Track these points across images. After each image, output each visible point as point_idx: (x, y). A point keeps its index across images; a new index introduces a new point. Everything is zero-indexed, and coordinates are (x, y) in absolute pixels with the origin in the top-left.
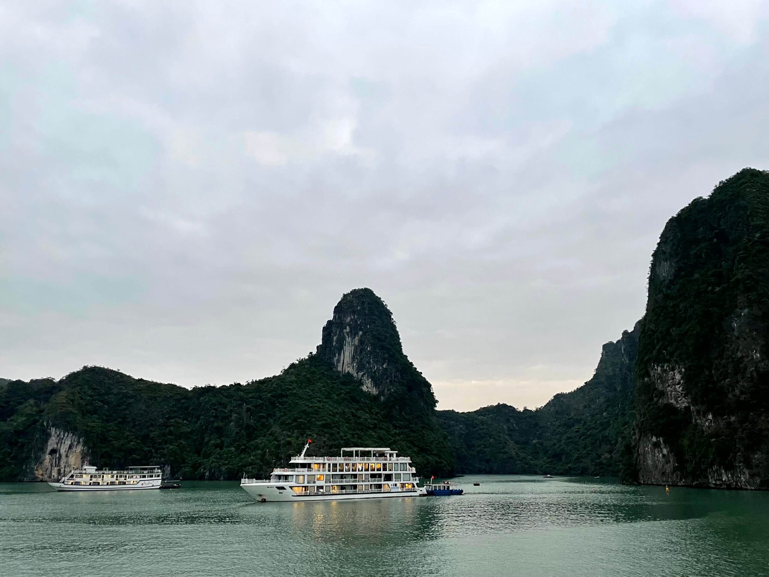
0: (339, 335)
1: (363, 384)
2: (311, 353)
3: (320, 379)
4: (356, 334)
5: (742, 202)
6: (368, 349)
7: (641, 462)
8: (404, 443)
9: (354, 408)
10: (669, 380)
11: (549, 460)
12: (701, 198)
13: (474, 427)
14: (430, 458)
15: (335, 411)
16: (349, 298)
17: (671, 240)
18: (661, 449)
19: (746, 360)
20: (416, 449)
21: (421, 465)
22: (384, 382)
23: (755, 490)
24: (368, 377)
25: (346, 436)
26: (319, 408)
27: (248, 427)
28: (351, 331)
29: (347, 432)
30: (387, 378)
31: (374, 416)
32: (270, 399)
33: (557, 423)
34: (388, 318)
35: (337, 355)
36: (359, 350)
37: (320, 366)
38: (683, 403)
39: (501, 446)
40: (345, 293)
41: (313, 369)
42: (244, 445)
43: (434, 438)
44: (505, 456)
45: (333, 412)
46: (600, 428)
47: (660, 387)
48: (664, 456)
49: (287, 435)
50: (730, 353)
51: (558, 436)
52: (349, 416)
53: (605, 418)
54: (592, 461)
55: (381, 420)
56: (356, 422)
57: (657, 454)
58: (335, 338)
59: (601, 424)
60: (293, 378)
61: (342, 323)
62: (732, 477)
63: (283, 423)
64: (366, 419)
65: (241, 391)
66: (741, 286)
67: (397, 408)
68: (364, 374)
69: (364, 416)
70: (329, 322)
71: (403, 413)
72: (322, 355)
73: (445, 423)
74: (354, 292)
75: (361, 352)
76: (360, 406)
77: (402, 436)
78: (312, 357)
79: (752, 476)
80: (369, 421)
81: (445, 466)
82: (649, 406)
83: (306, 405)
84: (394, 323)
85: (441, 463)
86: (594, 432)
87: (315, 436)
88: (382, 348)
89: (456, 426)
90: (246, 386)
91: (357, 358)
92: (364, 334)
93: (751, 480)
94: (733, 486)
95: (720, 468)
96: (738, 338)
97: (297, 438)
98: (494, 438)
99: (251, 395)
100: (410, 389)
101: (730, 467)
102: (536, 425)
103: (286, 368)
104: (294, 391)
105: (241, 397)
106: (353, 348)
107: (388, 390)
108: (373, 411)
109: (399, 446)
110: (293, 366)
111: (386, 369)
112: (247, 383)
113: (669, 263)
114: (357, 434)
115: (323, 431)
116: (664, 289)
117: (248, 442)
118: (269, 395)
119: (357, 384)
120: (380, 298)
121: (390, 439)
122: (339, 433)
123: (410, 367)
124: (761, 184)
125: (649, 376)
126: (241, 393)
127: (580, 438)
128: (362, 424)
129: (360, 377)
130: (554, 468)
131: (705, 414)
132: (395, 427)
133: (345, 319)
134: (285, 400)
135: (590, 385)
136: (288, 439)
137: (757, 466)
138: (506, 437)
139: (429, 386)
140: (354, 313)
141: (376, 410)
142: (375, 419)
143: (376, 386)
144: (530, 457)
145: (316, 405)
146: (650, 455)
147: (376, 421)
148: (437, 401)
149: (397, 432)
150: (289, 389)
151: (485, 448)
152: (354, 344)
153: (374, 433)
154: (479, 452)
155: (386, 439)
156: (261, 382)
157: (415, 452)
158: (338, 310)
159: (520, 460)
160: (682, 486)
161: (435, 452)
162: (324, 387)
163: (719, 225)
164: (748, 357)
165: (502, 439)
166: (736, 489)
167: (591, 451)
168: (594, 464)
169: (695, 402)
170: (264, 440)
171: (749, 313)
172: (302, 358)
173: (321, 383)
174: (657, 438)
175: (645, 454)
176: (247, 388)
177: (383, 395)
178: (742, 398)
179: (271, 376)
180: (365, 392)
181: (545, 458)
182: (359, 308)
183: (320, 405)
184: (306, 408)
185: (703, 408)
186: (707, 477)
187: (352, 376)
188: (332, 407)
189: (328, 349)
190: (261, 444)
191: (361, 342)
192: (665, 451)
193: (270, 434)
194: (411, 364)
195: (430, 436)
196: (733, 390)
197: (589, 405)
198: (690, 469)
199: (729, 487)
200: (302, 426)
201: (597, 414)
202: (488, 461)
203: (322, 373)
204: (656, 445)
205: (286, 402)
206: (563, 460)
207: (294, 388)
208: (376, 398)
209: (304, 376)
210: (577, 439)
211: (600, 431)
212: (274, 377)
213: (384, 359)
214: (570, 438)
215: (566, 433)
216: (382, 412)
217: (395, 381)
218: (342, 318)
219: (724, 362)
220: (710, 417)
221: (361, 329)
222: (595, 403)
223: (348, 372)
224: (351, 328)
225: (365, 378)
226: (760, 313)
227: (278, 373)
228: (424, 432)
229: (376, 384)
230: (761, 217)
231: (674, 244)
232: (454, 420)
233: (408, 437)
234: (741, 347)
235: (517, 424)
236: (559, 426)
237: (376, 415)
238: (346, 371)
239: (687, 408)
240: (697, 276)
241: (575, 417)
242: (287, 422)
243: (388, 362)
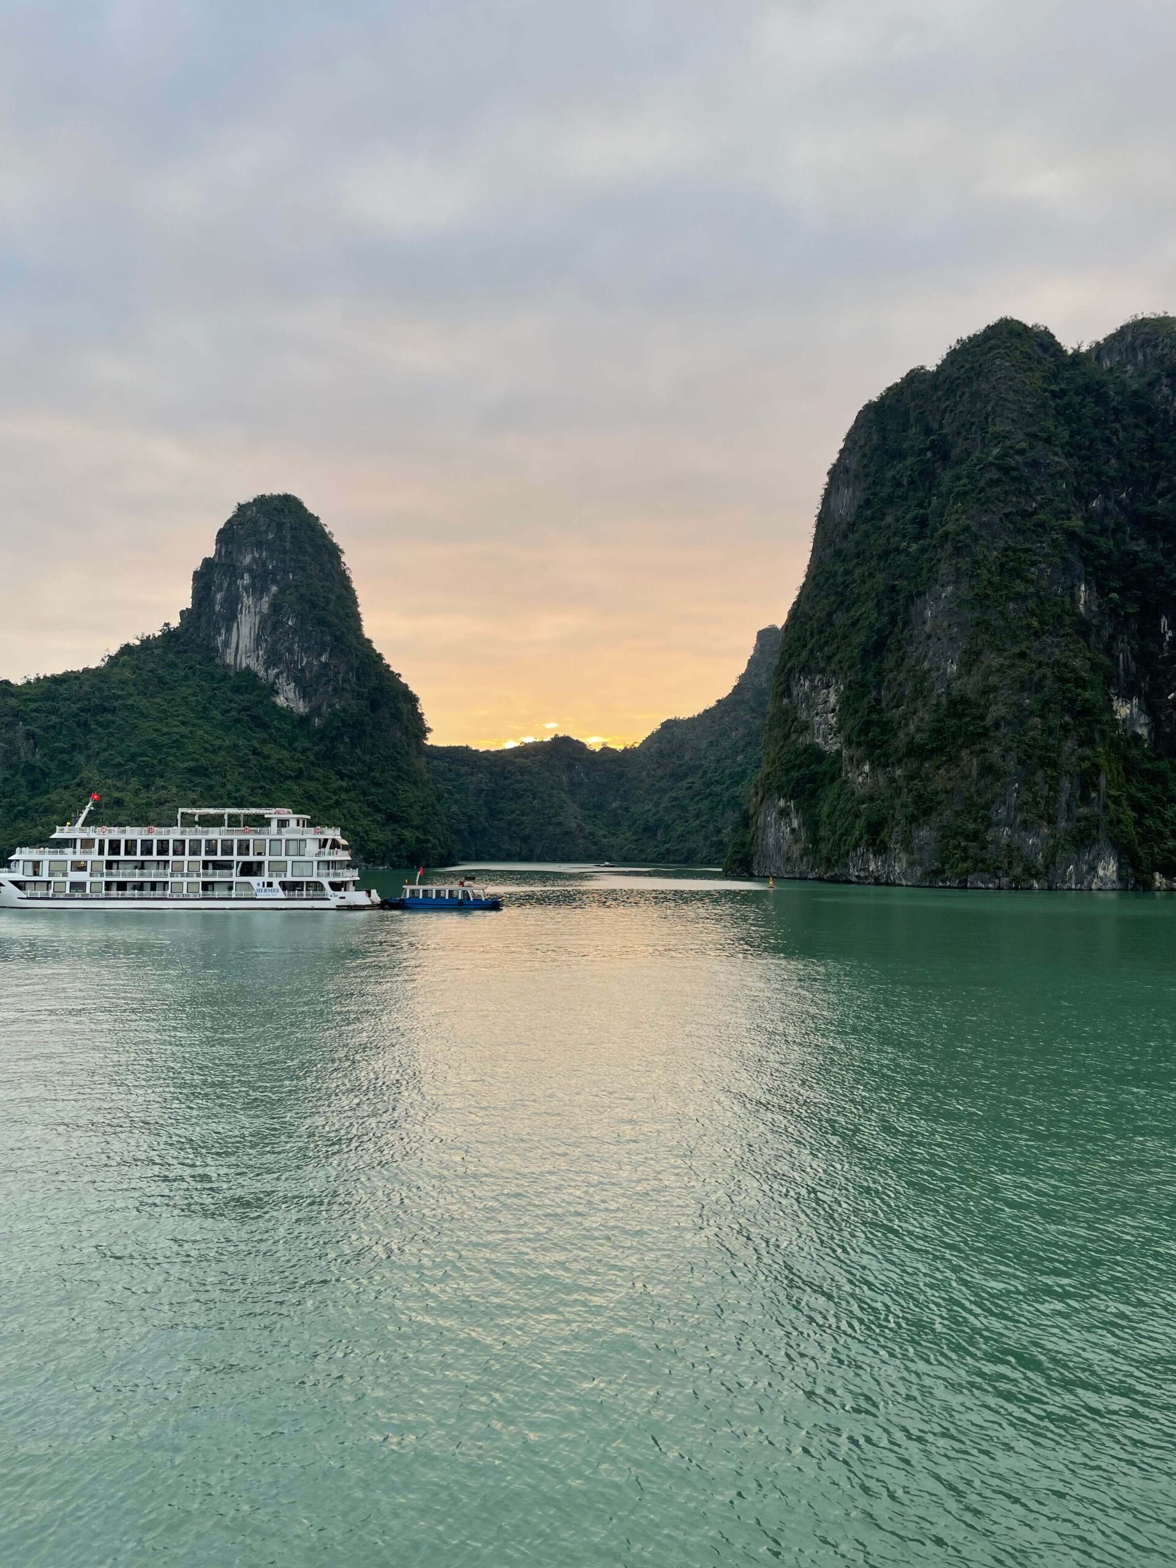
0: (228, 590)
1: (278, 693)
2: (167, 625)
3: (186, 678)
4: (264, 590)
5: (984, 386)
6: (290, 623)
7: (759, 840)
8: (355, 807)
9: (255, 738)
10: (818, 704)
11: (635, 838)
12: (922, 368)
13: (506, 778)
14: (407, 833)
15: (218, 742)
16: (249, 513)
17: (861, 447)
18: (790, 819)
19: (934, 674)
20: (379, 817)
21: (387, 846)
22: (321, 690)
23: (912, 886)
24: (288, 677)
25: (238, 791)
26: (183, 736)
27: (30, 768)
28: (253, 585)
29: (241, 784)
30: (327, 683)
31: (298, 756)
32: (76, 715)
33: (660, 773)
34: (335, 562)
35: (223, 631)
36: (270, 623)
37: (185, 651)
38: (832, 745)
39: (552, 811)
40: (242, 503)
41: (171, 656)
42: (23, 803)
43: (418, 797)
44: (558, 830)
45: (212, 745)
46: (728, 782)
47: (803, 716)
48: (793, 830)
49: (115, 786)
50: (913, 663)
51: (656, 796)
52: (245, 754)
53: (740, 765)
54: (706, 838)
55: (312, 763)
56: (261, 765)
57: (783, 828)
58: (219, 596)
59: (731, 776)
60: (127, 674)
61: (234, 566)
62: (883, 866)
63: (105, 764)
64: (281, 761)
65: (12, 695)
66: (949, 546)
67: (347, 740)
68: (281, 673)
69: (276, 754)
70: (207, 562)
71: (358, 751)
72: (191, 630)
73: (450, 770)
74: (261, 502)
75: (274, 628)
76: (271, 735)
77: (352, 794)
78: (169, 635)
79: (911, 864)
80: (287, 763)
81: (434, 847)
82: (782, 747)
83: (156, 730)
84: (347, 572)
85: (428, 841)
86: (718, 789)
87: (174, 790)
88: (321, 622)
89: (472, 774)
90: (23, 685)
91: (266, 640)
92: (282, 591)
93: (909, 871)
94: (883, 881)
95: (868, 850)
96: (929, 637)
97: (136, 793)
98: (541, 798)
99: (33, 706)
100: (374, 706)
101: (881, 850)
102: (621, 775)
103: (113, 652)
104: (130, 702)
105: (13, 708)
106: (258, 618)
107: (331, 706)
108: (296, 744)
109: (345, 811)
110: (127, 650)
111: (326, 665)
112: (25, 681)
113: (851, 490)
114: (261, 787)
115: (191, 781)
116: (837, 540)
117: (31, 797)
118: (75, 707)
119: (266, 692)
120: (318, 518)
121: (329, 798)
122: (223, 785)
123: (376, 662)
124: (1021, 352)
125: (790, 696)
126: (12, 702)
127: (692, 800)
128: (272, 769)
129: (271, 678)
130: (642, 851)
131: (859, 763)
132: (341, 775)
133: (241, 558)
134: (110, 717)
135: (725, 705)
136: (117, 795)
137: (921, 849)
138: (563, 795)
139: (413, 700)
140: (259, 545)
141: (303, 743)
142: (298, 761)
143: (304, 697)
144: (602, 832)
145: (175, 730)
146: (773, 830)
147: (301, 765)
148: (429, 730)
149: (344, 784)
150: (117, 697)
151: (523, 815)
152: (260, 612)
153: (295, 787)
154: (509, 823)
155: (320, 798)
156: (56, 680)
157: (378, 822)
158: (225, 536)
159: (584, 838)
160: (814, 879)
161: (415, 823)
162: (194, 694)
163: (941, 427)
164: (938, 670)
165: (555, 799)
166: (887, 884)
167: (707, 821)
168: (708, 843)
169: (849, 742)
170: (66, 794)
171: (953, 594)
172: (147, 634)
173: (189, 686)
174: (786, 802)
175: (766, 826)
176: (24, 691)
177: (320, 715)
178: (918, 738)
179: (80, 668)
180: (282, 708)
181: (628, 834)
182: (270, 536)
183: (183, 730)
184: (155, 735)
185: (858, 753)
186: (846, 865)
187: (256, 675)
188: (211, 735)
189: (204, 619)
190: (59, 802)
191: (275, 607)
192: (795, 824)
193: (79, 785)
194: (380, 657)
195: (410, 795)
196: (906, 725)
197: (717, 741)
198: (824, 852)
199: (877, 882)
200: (147, 770)
201: (727, 757)
202: (525, 839)
203: (191, 668)
204: (784, 813)
205: (114, 722)
206: (659, 837)
207: (131, 695)
208: (304, 721)
209: (152, 671)
210: (687, 802)
211: (727, 788)
212: (86, 671)
213: (323, 646)
214: (675, 799)
215: (672, 789)
216: (317, 748)
217: (343, 689)
218: (234, 555)
219: (901, 677)
220: (867, 768)
221: (274, 581)
222: (729, 737)
223: (248, 667)
224: (253, 578)
225: (282, 680)
226: (970, 596)
227: (95, 662)
228: (398, 785)
229: (305, 692)
230: (1008, 418)
231: (864, 456)
232: (468, 764)
233: (364, 793)
234: (931, 653)
235: (587, 775)
236: (662, 778)
237: (304, 752)
238: (244, 665)
239: (839, 753)
240: (889, 519)
241: (691, 763)
242: (115, 762)
243: (332, 650)
